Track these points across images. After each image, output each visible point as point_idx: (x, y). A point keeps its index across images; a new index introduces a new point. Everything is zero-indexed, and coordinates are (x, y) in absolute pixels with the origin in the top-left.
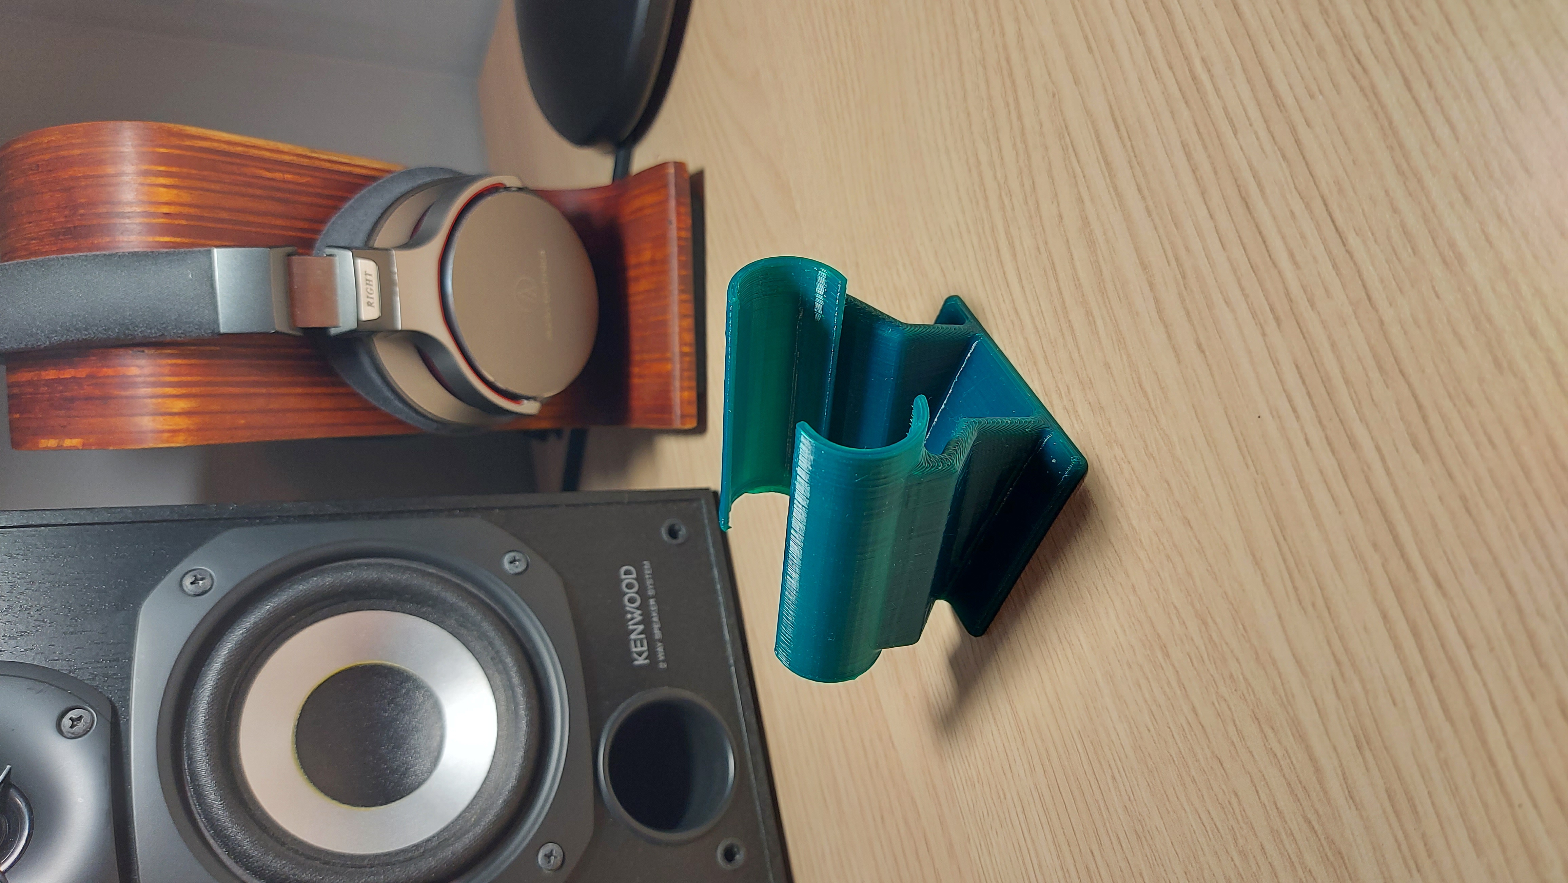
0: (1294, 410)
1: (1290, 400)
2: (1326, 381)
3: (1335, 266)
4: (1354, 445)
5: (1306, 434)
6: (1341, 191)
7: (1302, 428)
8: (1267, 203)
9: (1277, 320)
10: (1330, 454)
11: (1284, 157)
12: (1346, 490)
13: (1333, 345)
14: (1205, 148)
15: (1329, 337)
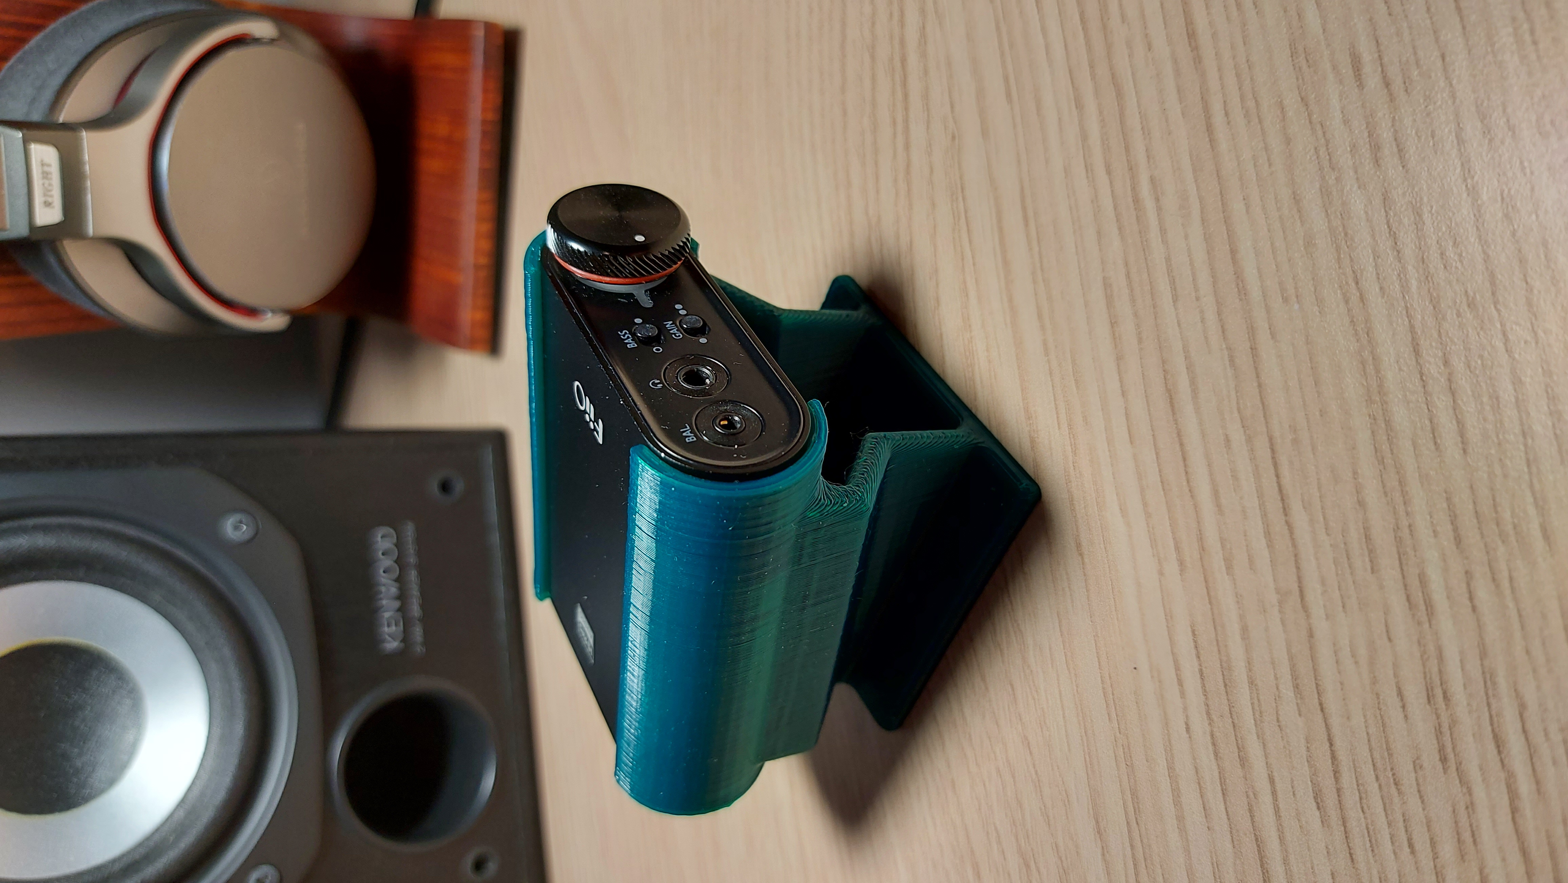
0: (1180, 683)
1: (1177, 669)
2: (1226, 668)
3: (1268, 534)
4: (1243, 761)
5: (1187, 716)
6: (1296, 441)
7: (1185, 709)
8: (1197, 410)
9: (1181, 563)
10: (1212, 756)
11: (1232, 360)
12: (1222, 806)
13: (1245, 630)
14: (1133, 300)
15: (1242, 617)
